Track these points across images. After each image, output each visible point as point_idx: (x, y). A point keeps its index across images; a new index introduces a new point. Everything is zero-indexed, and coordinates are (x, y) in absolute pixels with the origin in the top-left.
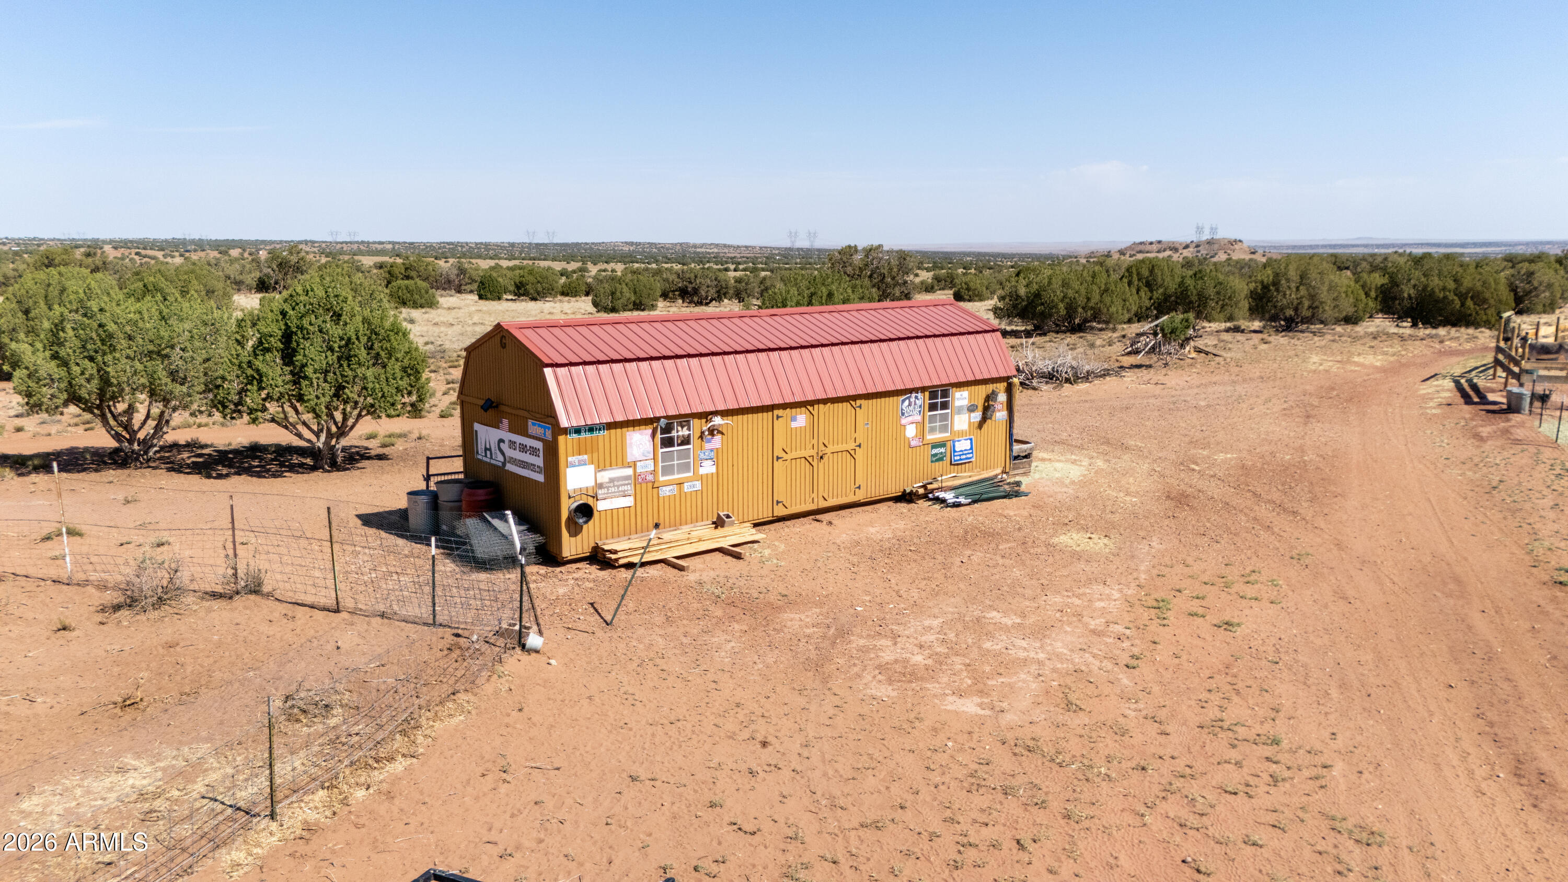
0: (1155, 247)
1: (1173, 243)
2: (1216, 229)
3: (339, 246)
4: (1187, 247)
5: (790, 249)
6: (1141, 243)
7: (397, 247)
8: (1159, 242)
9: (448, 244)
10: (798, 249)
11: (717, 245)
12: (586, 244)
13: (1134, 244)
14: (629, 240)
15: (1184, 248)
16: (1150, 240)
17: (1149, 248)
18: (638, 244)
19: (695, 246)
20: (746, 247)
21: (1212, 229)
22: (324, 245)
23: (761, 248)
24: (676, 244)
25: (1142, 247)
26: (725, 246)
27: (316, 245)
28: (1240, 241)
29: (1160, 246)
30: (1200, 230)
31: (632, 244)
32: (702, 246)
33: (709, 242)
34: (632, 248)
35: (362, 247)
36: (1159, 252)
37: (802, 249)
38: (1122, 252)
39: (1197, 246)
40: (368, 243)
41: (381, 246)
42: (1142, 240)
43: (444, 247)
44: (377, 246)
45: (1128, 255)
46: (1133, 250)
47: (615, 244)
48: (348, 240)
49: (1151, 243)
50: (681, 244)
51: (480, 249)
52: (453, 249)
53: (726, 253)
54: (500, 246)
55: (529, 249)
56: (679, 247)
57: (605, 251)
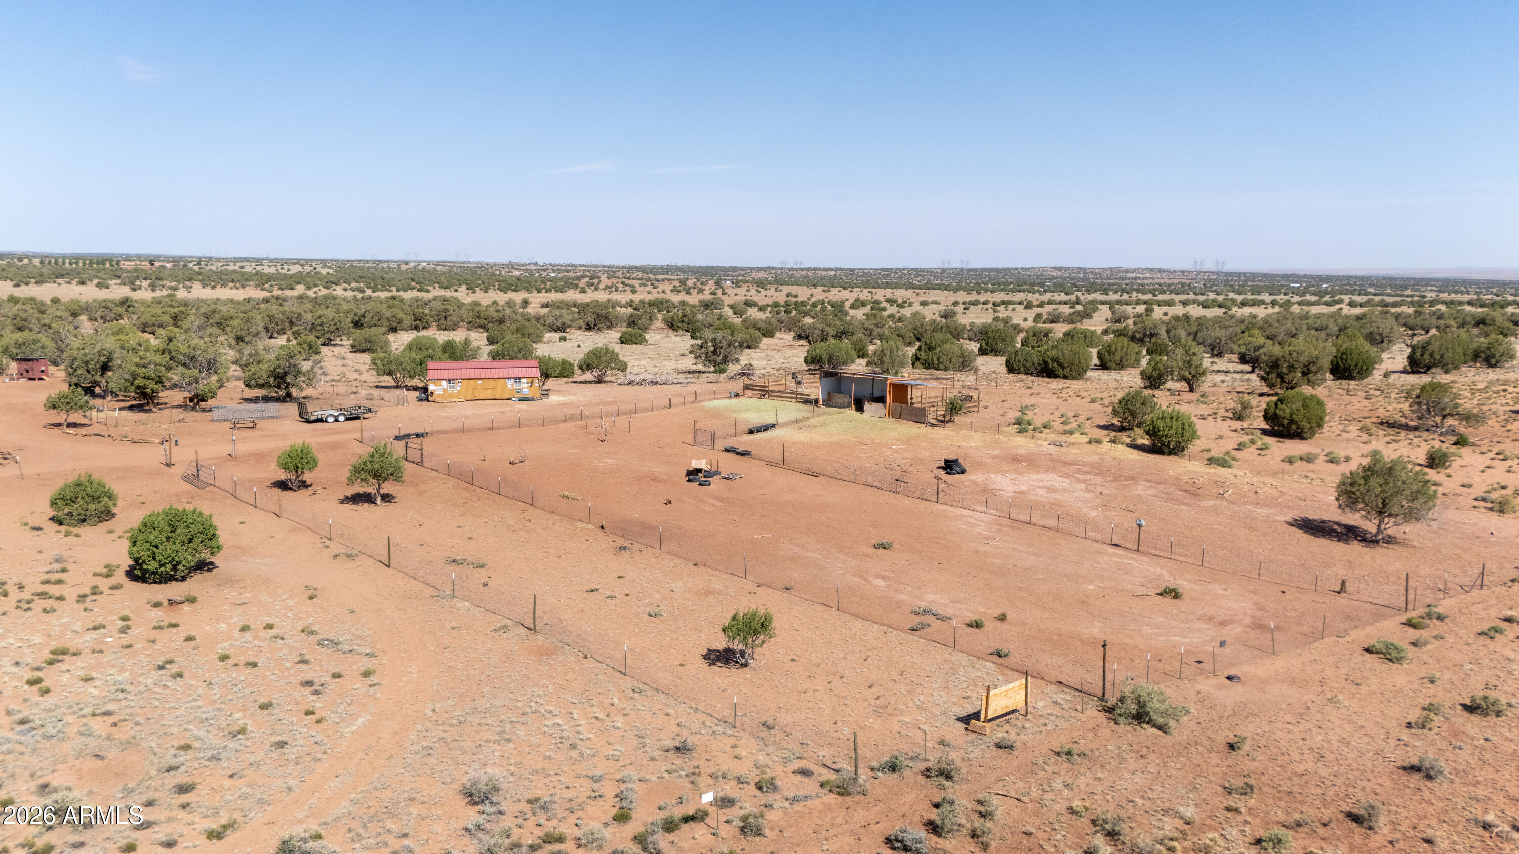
3: (791, 272)
7: (839, 273)
9: (883, 270)
11: (1151, 270)
12: (1016, 269)
14: (1058, 265)
18: (1067, 269)
20: (1183, 272)
22: (779, 272)
24: (1106, 269)
26: (1160, 271)
27: (773, 272)
31: (1061, 269)
33: (1144, 267)
34: (1059, 273)
35: (809, 274)
40: (815, 269)
41: (826, 273)
43: (880, 274)
44: (822, 273)
47: (1043, 270)
48: (795, 267)
50: (1111, 269)
51: (910, 275)
52: (887, 276)
53: (1153, 278)
54: (932, 272)
55: (957, 275)
56: (1109, 272)
57: (1030, 276)
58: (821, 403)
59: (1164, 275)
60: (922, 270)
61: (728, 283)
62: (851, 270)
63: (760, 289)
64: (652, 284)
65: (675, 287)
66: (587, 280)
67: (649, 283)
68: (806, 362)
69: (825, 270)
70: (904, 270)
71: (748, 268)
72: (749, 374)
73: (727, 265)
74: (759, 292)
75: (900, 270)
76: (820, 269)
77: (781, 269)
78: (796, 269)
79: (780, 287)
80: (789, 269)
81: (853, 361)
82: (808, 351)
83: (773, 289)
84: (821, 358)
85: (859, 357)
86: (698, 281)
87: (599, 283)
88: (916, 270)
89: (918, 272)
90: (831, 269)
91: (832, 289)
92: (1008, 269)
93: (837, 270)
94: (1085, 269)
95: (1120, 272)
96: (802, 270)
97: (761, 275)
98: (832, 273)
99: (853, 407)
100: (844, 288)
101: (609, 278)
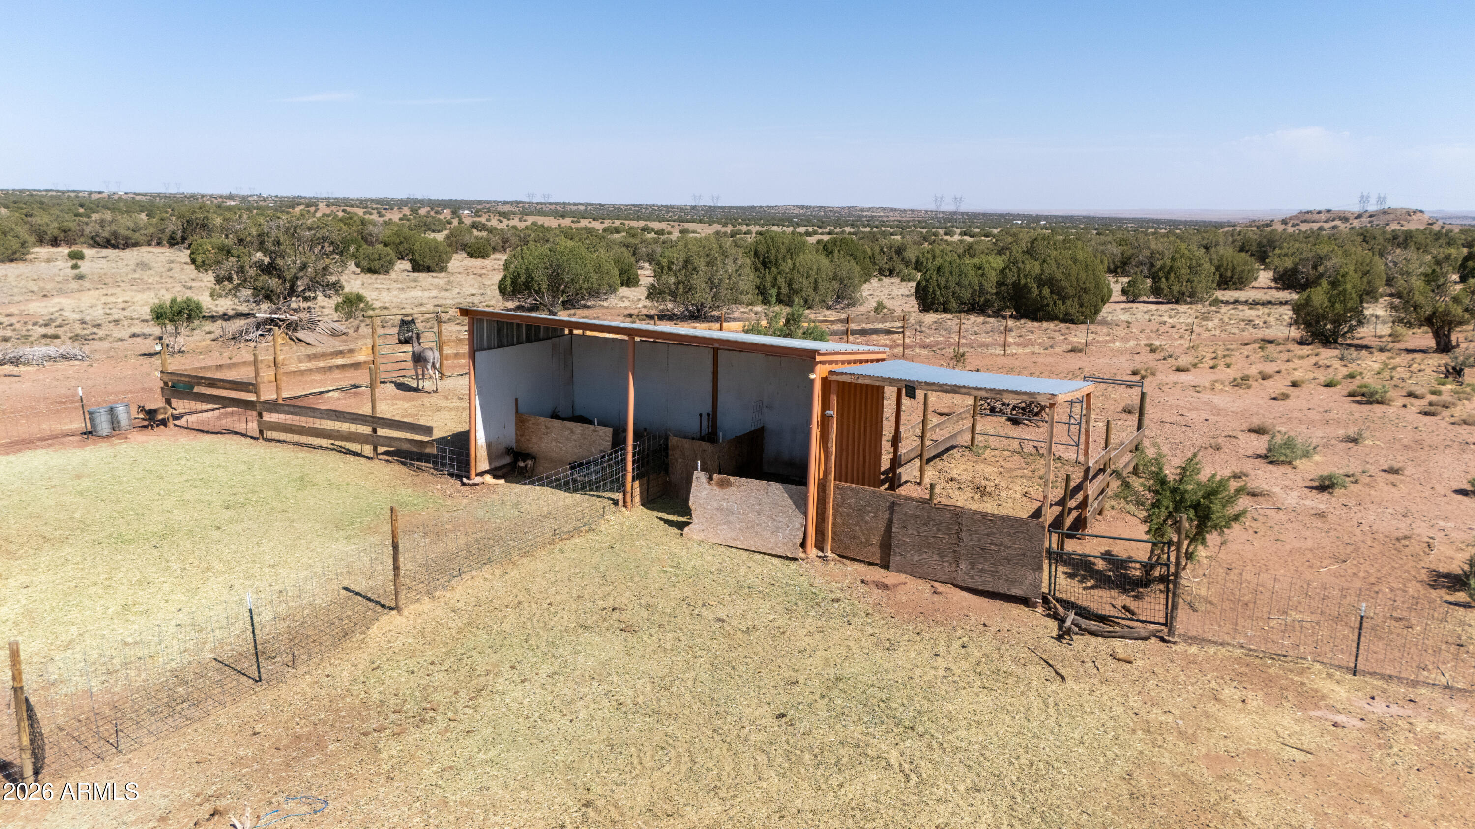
0: (1323, 216)
1: (1344, 212)
2: (1384, 198)
3: (540, 206)
4: (1359, 216)
5: (955, 213)
6: (1308, 212)
7: (589, 207)
8: (1329, 211)
9: (634, 206)
10: (963, 214)
11: (884, 209)
12: (761, 207)
13: (1301, 212)
14: (800, 204)
15: (1356, 218)
16: (1318, 208)
17: (1316, 217)
18: (809, 207)
19: (862, 210)
20: (912, 211)
21: (1379, 198)
22: (527, 206)
23: (926, 212)
25: (1308, 217)
26: (892, 210)
27: (521, 205)
28: (1421, 212)
29: (1328, 215)
30: (1364, 199)
31: (802, 207)
32: (869, 210)
34: (801, 212)
35: (558, 208)
36: (1326, 222)
37: (967, 213)
38: (1284, 222)
39: (1371, 216)
40: (564, 204)
41: (576, 207)
42: (1309, 209)
43: (630, 209)
44: (572, 207)
45: (1290, 225)
46: (1298, 219)
47: (786, 208)
48: (543, 201)
49: (1319, 212)
50: (849, 208)
51: (661, 211)
52: (638, 211)
53: (888, 217)
54: (682, 209)
55: (706, 211)
56: (846, 211)
57: (775, 214)
58: (481, 460)
59: (896, 214)
60: (672, 207)
61: (466, 212)
62: (601, 205)
63: (502, 218)
64: (378, 213)
65: (404, 215)
66: (302, 207)
67: (375, 212)
68: (502, 291)
69: (575, 205)
70: (654, 206)
71: (495, 202)
72: (292, 327)
73: (472, 199)
74: (501, 222)
75: (651, 206)
76: (569, 204)
77: (529, 203)
78: (545, 204)
79: (525, 217)
80: (538, 204)
81: (612, 290)
82: (506, 266)
83: (517, 219)
84: (530, 278)
85: (622, 284)
86: (432, 209)
87: (316, 211)
88: (666, 206)
89: (668, 208)
90: (581, 204)
91: (581, 220)
92: (753, 207)
93: (587, 205)
94: (825, 208)
95: (856, 210)
96: (551, 204)
97: (507, 208)
98: (582, 208)
99: (635, 488)
100: (594, 219)
101: (328, 206)
